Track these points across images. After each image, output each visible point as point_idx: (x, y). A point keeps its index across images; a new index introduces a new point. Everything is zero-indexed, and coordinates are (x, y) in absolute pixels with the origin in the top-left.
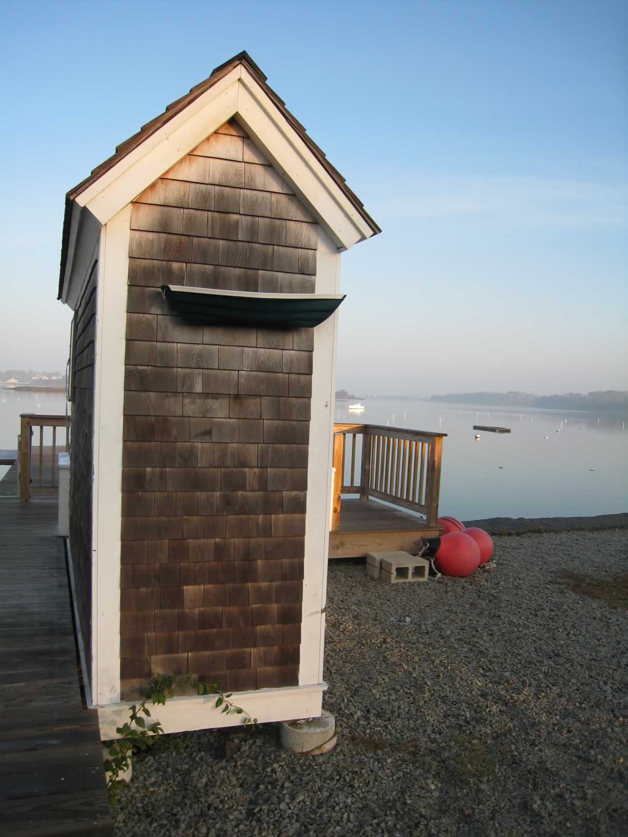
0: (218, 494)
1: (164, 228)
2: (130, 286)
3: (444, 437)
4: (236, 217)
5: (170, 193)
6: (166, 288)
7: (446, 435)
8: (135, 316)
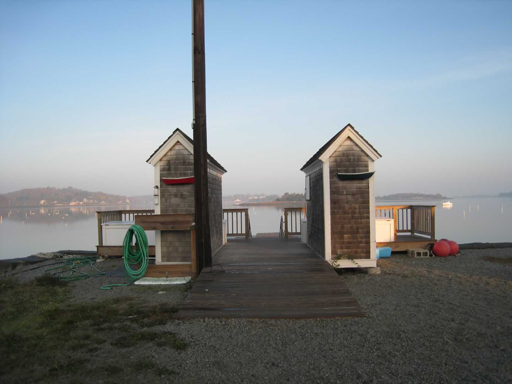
0: (350, 215)
1: (336, 161)
2: (330, 174)
3: (435, 207)
4: (350, 157)
5: (337, 154)
6: (337, 174)
7: (435, 206)
8: (331, 179)
